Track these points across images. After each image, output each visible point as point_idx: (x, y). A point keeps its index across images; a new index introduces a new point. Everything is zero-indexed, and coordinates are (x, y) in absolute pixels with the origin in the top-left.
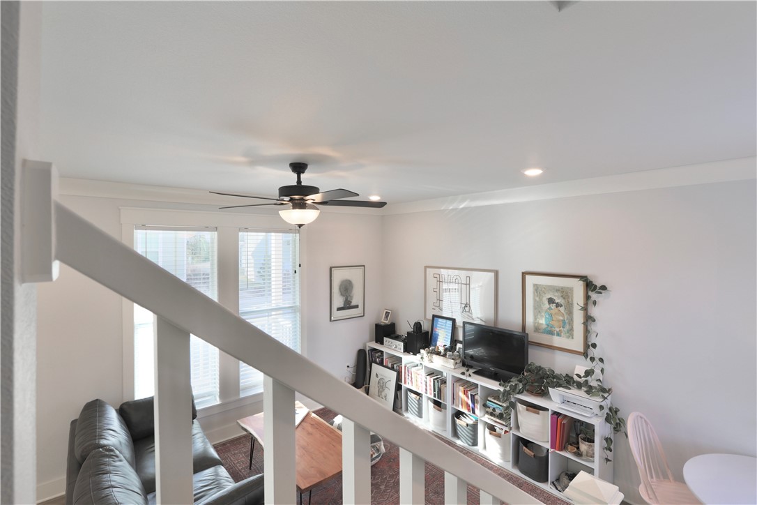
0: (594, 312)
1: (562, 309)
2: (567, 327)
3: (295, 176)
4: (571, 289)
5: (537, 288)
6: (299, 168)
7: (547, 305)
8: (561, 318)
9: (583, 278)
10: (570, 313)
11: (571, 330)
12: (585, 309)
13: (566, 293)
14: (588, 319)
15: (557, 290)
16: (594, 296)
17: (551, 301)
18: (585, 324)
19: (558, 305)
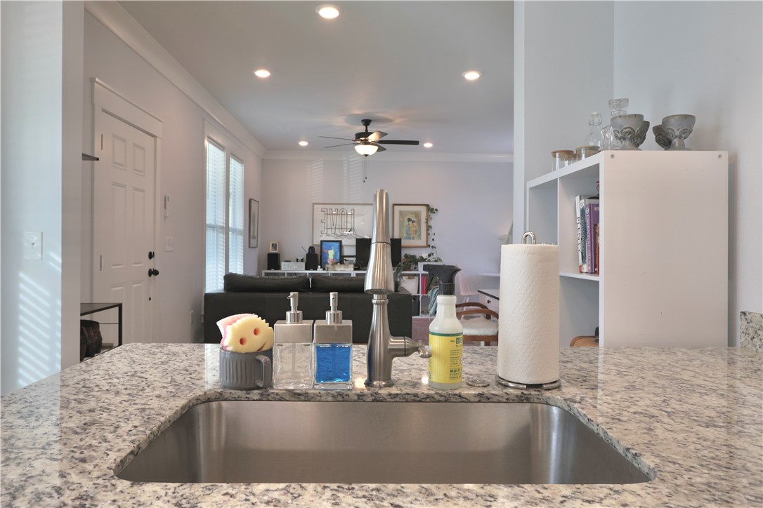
0: (431, 223)
1: (415, 224)
2: (418, 233)
3: (365, 127)
4: (420, 212)
5: (401, 213)
6: (367, 122)
7: (407, 223)
8: (415, 229)
9: (427, 206)
10: (419, 225)
11: (420, 234)
12: (427, 222)
13: (417, 215)
14: (429, 227)
15: (413, 213)
16: (432, 215)
17: (409, 220)
18: (427, 230)
19: (413, 222)
